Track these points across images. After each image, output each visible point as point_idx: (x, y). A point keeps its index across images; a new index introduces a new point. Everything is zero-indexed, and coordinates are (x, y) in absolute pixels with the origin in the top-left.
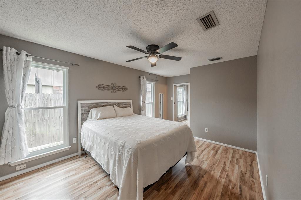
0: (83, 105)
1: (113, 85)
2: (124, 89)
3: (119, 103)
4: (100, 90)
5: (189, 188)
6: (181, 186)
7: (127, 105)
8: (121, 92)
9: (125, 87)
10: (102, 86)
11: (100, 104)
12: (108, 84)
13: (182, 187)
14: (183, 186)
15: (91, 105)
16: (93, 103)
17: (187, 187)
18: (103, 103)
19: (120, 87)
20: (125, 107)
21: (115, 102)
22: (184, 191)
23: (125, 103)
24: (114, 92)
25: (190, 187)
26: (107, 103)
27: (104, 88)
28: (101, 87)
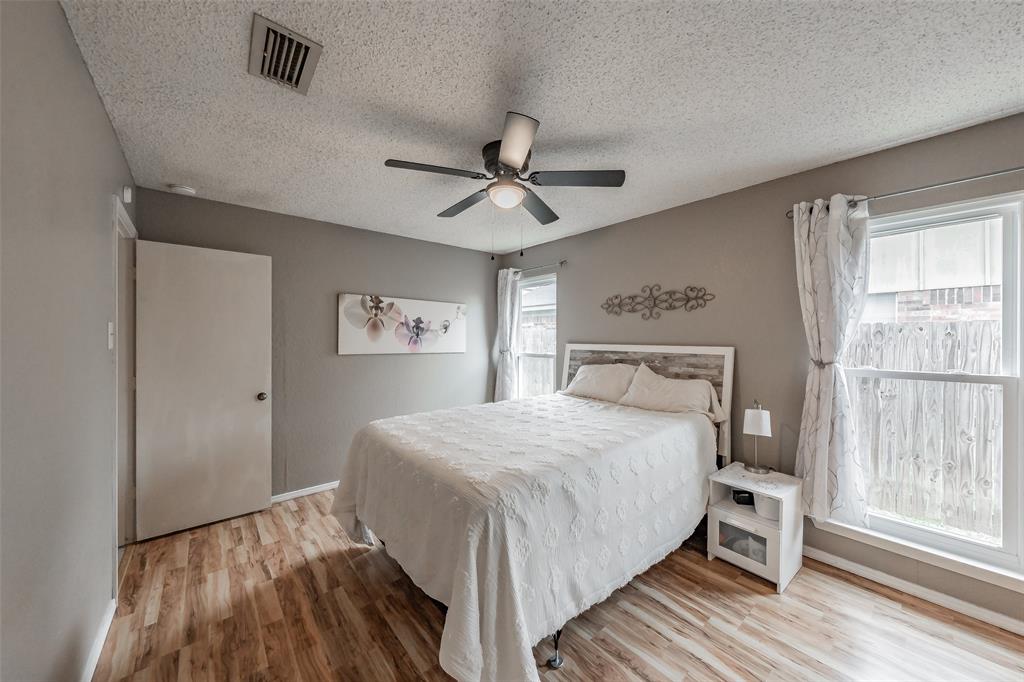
0: (574, 355)
1: (648, 291)
2: (694, 298)
3: (665, 358)
4: (611, 315)
5: (355, 656)
6: (378, 638)
7: (706, 367)
8: (680, 315)
9: (700, 290)
10: (617, 301)
11: (606, 355)
12: (632, 293)
13: (373, 638)
14: (374, 643)
15: (588, 355)
16: (593, 352)
17: (364, 652)
18: (615, 352)
19: (674, 293)
20: (692, 377)
21: (652, 354)
22: (356, 639)
23: (693, 360)
24: (651, 315)
25: (359, 661)
26: (626, 353)
27: (620, 305)
28: (615, 306)
